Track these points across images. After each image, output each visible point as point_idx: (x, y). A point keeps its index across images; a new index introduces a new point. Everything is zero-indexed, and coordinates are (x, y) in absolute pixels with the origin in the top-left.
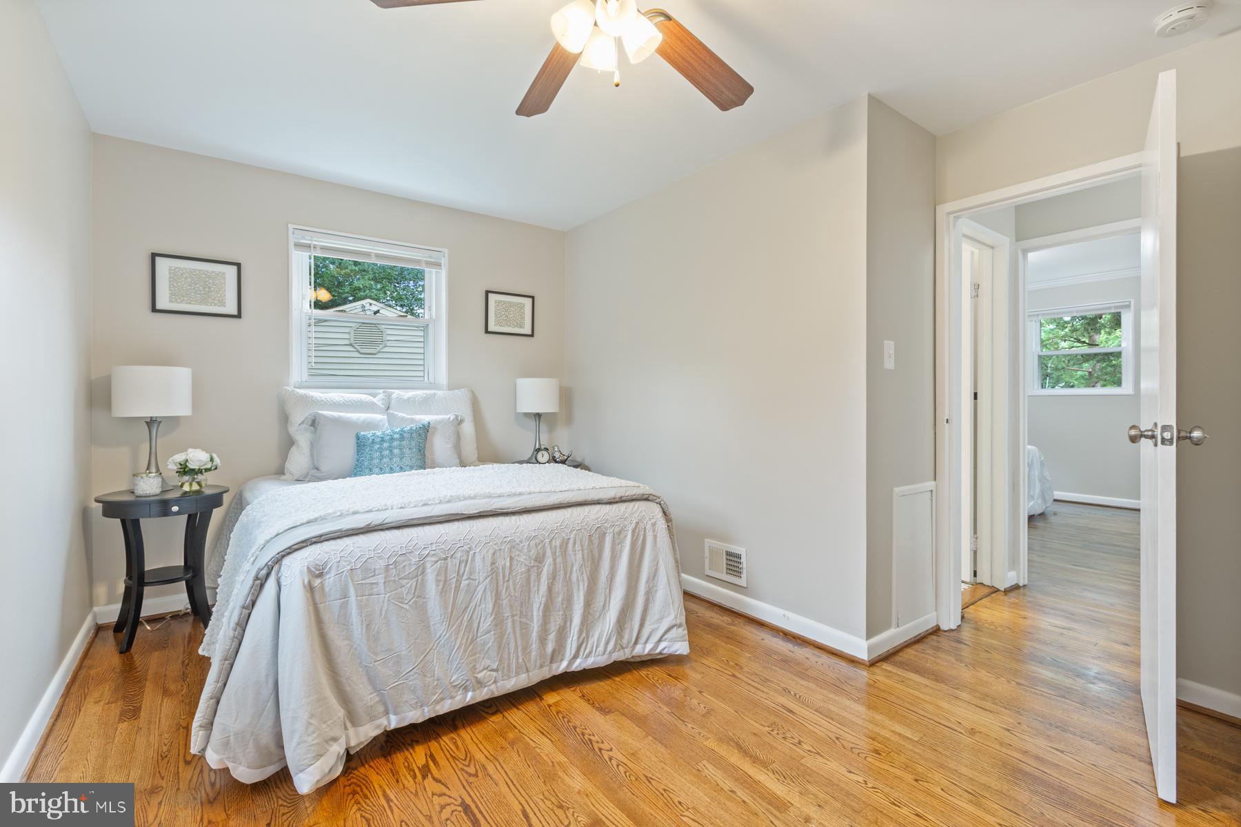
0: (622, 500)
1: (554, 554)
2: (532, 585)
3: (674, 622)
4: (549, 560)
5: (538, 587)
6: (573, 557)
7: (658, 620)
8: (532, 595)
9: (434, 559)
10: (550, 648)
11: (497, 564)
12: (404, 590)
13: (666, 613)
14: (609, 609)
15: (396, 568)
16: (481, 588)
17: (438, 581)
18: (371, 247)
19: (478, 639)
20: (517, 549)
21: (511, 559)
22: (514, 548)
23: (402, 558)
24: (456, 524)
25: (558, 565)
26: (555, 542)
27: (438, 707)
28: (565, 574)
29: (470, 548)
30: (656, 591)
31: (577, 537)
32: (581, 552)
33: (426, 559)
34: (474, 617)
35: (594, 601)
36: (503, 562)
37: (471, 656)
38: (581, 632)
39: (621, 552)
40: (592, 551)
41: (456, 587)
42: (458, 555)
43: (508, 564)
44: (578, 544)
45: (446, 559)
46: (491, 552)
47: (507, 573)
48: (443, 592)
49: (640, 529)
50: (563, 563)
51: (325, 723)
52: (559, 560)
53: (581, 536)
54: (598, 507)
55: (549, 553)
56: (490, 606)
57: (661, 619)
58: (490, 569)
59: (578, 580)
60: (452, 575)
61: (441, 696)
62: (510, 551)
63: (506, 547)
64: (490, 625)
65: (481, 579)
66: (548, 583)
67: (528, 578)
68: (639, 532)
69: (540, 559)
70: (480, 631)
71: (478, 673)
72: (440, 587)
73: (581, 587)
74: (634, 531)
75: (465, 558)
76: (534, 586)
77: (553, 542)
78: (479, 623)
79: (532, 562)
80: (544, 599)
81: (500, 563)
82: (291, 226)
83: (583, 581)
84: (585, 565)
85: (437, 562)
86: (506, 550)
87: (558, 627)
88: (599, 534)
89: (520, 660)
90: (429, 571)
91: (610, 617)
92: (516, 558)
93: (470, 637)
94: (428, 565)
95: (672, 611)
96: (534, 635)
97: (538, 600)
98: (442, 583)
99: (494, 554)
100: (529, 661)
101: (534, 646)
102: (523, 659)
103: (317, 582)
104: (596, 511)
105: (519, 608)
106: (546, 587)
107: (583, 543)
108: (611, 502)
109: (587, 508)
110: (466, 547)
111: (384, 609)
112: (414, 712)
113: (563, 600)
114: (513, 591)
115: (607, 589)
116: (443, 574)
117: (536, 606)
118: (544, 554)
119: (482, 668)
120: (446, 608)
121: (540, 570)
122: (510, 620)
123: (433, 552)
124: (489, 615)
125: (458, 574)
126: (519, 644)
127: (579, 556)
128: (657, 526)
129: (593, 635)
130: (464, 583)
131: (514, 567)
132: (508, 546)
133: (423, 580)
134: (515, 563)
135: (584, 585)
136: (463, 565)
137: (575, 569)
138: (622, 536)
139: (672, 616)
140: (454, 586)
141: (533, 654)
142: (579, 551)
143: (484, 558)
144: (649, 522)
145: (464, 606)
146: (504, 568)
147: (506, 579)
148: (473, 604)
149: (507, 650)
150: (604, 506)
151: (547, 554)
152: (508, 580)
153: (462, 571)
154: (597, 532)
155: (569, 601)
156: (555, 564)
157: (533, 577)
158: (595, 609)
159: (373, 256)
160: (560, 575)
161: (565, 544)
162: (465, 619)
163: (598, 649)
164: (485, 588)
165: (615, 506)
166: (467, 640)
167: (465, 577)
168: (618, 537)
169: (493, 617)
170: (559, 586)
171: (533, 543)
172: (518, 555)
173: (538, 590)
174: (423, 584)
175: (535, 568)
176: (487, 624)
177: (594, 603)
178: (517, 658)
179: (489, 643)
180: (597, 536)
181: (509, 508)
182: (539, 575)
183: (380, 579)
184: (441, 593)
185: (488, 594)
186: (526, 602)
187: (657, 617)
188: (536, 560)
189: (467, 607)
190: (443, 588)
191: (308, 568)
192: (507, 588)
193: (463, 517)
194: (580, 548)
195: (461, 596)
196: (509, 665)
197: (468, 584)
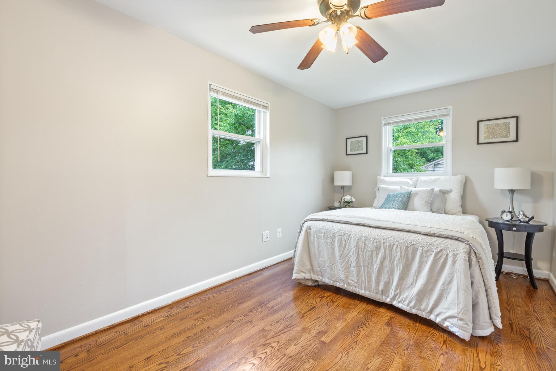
0: (434, 235)
1: (385, 249)
2: (374, 258)
3: (456, 315)
4: (382, 250)
5: (376, 259)
6: (395, 254)
7: (447, 308)
8: (373, 262)
9: (338, 234)
10: (381, 288)
11: (359, 244)
12: (329, 241)
13: (452, 307)
14: (415, 287)
15: (327, 233)
16: (352, 250)
17: (338, 242)
18: (413, 117)
19: (351, 268)
20: (368, 241)
21: (365, 244)
22: (367, 240)
23: (328, 231)
24: (349, 225)
25: (387, 254)
26: (387, 244)
27: (335, 283)
28: (391, 259)
29: (350, 235)
30: (449, 292)
31: (399, 245)
32: (400, 252)
33: (336, 234)
34: (350, 259)
35: (406, 279)
36: (361, 244)
37: (347, 273)
38: (396, 289)
39: (427, 261)
40: (407, 254)
41: (344, 247)
42: (346, 236)
43: (363, 245)
44: (398, 249)
45: (342, 236)
46: (357, 239)
47: (363, 249)
48: (340, 246)
49: (444, 254)
50: (390, 254)
51: (301, 266)
52: (387, 252)
53: (401, 245)
54: (417, 235)
55: (382, 247)
56: (355, 258)
57: (448, 309)
58: (356, 244)
59: (397, 265)
60: (343, 242)
61: (336, 280)
62: (365, 240)
63: (363, 239)
64: (355, 265)
65: (353, 247)
66: (381, 260)
67: (372, 254)
68: (442, 255)
69: (378, 249)
70: (351, 266)
71: (349, 280)
72: (339, 244)
73: (399, 269)
74: (437, 254)
75: (348, 237)
76: (374, 259)
77: (385, 244)
78: (351, 262)
79: (374, 248)
80: (378, 266)
81: (360, 244)
82: (382, 118)
83: (400, 266)
84: (402, 260)
85: (339, 236)
86: (363, 240)
87: (385, 281)
88: (413, 248)
89: (367, 285)
90: (336, 238)
91: (414, 290)
92: (368, 244)
93: (348, 266)
94: (336, 236)
95: (456, 308)
96: (373, 279)
97: (376, 265)
98: (339, 243)
99: (358, 239)
100: (371, 288)
101: (373, 283)
102: (368, 285)
103: (309, 231)
104: (414, 237)
105: (367, 264)
106: (379, 261)
107: (402, 249)
108: (427, 235)
109: (410, 234)
110: (349, 234)
111: (323, 245)
112: (328, 280)
113: (388, 270)
114: (365, 256)
115: (415, 276)
116: (340, 241)
117: (375, 267)
118: (380, 247)
119: (351, 279)
120: (340, 252)
121: (378, 253)
122: (363, 267)
123: (338, 232)
124: (354, 262)
125: (345, 242)
126: (366, 278)
127: (399, 254)
128: (458, 256)
129: (403, 294)
130: (347, 246)
131: (366, 247)
132: (365, 239)
133: (334, 240)
134: (366, 246)
135: (400, 269)
136: (347, 240)
137: (396, 259)
138: (429, 253)
139: (456, 311)
140: (343, 246)
141: (373, 286)
142: (399, 252)
143: (354, 240)
144: (451, 252)
145: (346, 254)
146: (361, 246)
147: (362, 251)
148: (350, 255)
149: (361, 278)
150: (422, 235)
151: (382, 248)
152: (363, 252)
153: (347, 242)
154: (412, 246)
155: (392, 273)
156: (385, 253)
157: (374, 255)
158: (407, 283)
159: (413, 120)
160: (387, 259)
161: (391, 246)
162: (346, 259)
163: (405, 302)
164: (354, 251)
165: (430, 237)
166: (346, 266)
167: (347, 244)
168: (425, 253)
169: (356, 263)
170: (387, 263)
171: (375, 241)
172: (368, 243)
173: (376, 261)
174: (334, 241)
175: (375, 251)
176: (354, 264)
177: (407, 280)
178: (365, 284)
179: (354, 272)
180: (412, 248)
181: (369, 224)
182: (377, 255)
183: (322, 235)
184: (339, 247)
185: (355, 253)
186: (371, 263)
187: (446, 306)
188: (376, 248)
189: (348, 255)
190: (340, 245)
191: (307, 226)
192: (362, 255)
193: (351, 223)
194: (399, 250)
195: (346, 250)
196: (362, 284)
197: (348, 247)
